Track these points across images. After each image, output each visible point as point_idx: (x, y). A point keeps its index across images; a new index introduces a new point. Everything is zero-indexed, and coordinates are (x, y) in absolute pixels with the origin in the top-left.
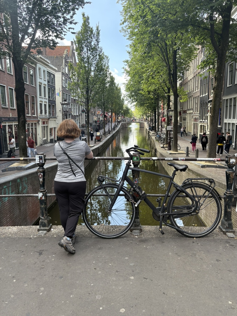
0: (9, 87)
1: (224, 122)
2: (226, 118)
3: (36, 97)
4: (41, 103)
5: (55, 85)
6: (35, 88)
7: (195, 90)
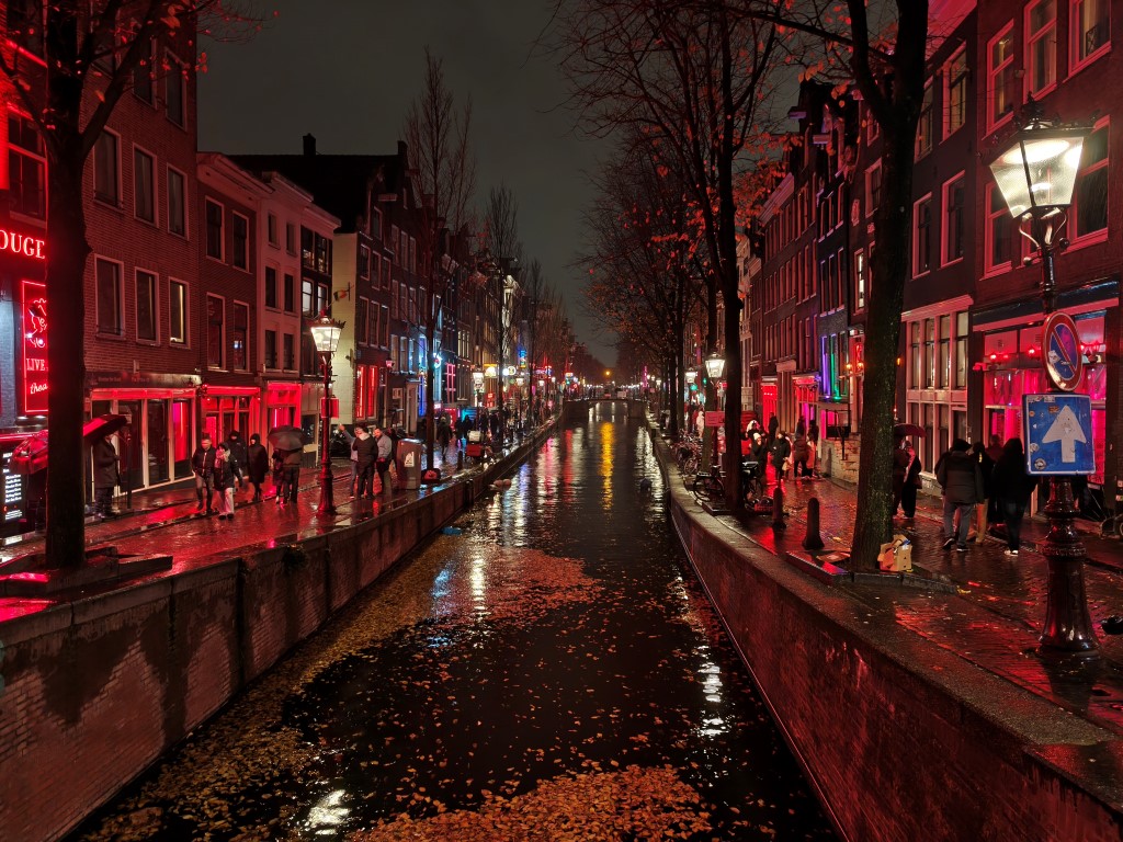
0: (137, 268)
1: (908, 401)
2: (913, 387)
3: (254, 308)
4: (272, 329)
5: (330, 273)
6: (253, 279)
7: (803, 298)
